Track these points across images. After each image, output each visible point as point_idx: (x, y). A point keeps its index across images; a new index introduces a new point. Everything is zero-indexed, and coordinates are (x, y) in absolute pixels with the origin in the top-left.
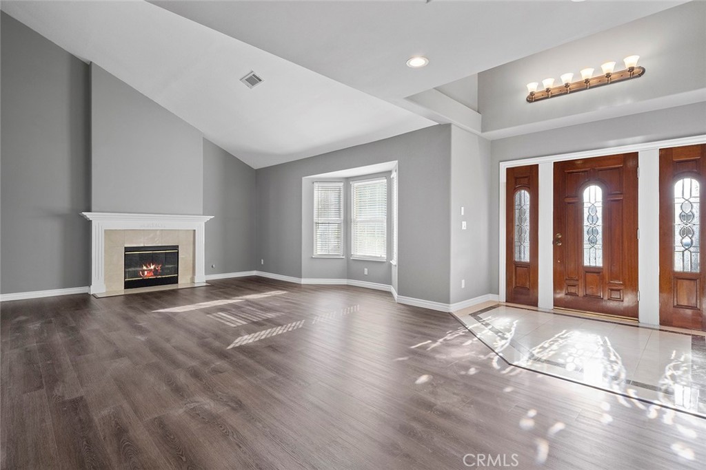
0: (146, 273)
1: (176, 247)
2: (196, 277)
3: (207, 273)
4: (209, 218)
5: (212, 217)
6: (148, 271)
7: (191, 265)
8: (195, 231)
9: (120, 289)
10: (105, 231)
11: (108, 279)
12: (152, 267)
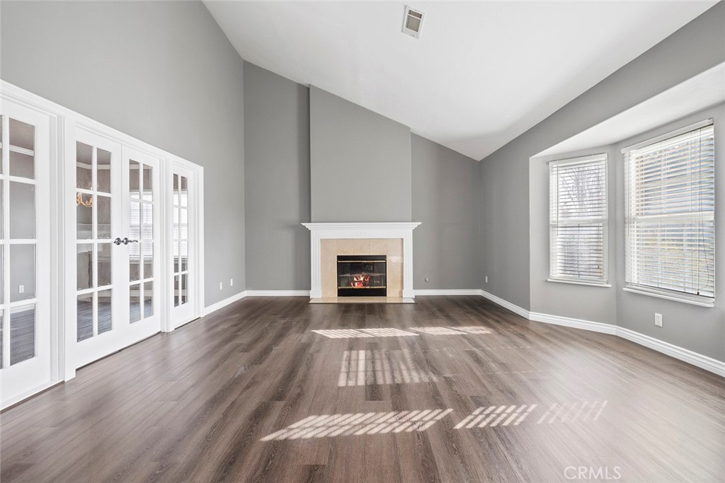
0: (356, 284)
1: (384, 257)
2: (404, 291)
3: (415, 288)
4: (416, 224)
5: (420, 223)
6: (359, 281)
7: (400, 279)
8: (402, 239)
9: (333, 297)
10: (321, 240)
11: (325, 285)
12: (362, 279)
